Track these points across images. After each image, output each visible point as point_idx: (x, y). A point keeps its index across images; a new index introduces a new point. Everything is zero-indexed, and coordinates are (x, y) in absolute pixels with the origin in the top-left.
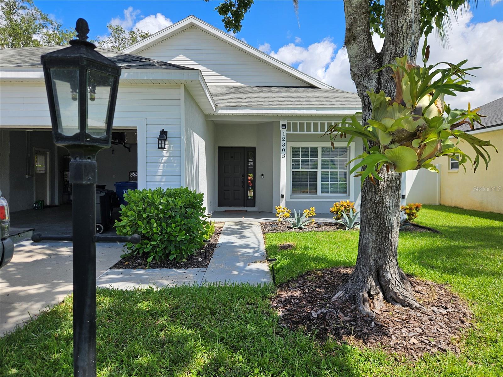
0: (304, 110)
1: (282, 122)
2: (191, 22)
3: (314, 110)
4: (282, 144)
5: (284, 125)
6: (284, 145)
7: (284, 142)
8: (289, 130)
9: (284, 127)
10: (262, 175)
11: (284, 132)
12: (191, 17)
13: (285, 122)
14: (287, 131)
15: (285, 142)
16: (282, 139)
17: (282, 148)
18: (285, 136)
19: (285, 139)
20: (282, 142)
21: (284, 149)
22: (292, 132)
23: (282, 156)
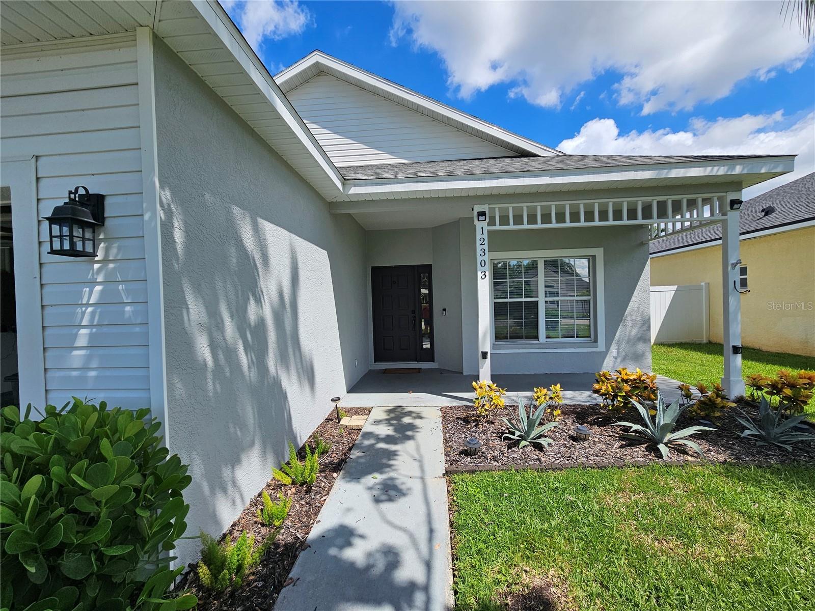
0: (524, 177)
1: (478, 208)
2: (315, 61)
3: (546, 176)
4: (479, 252)
5: (481, 214)
6: (483, 254)
7: (482, 247)
8: (492, 222)
9: (482, 218)
10: (444, 310)
11: (482, 227)
12: (315, 53)
13: (485, 208)
14: (489, 225)
15: (486, 247)
16: (478, 243)
17: (479, 259)
18: (486, 236)
19: (486, 242)
20: (479, 248)
21: (483, 262)
22: (498, 227)
23: (480, 274)
